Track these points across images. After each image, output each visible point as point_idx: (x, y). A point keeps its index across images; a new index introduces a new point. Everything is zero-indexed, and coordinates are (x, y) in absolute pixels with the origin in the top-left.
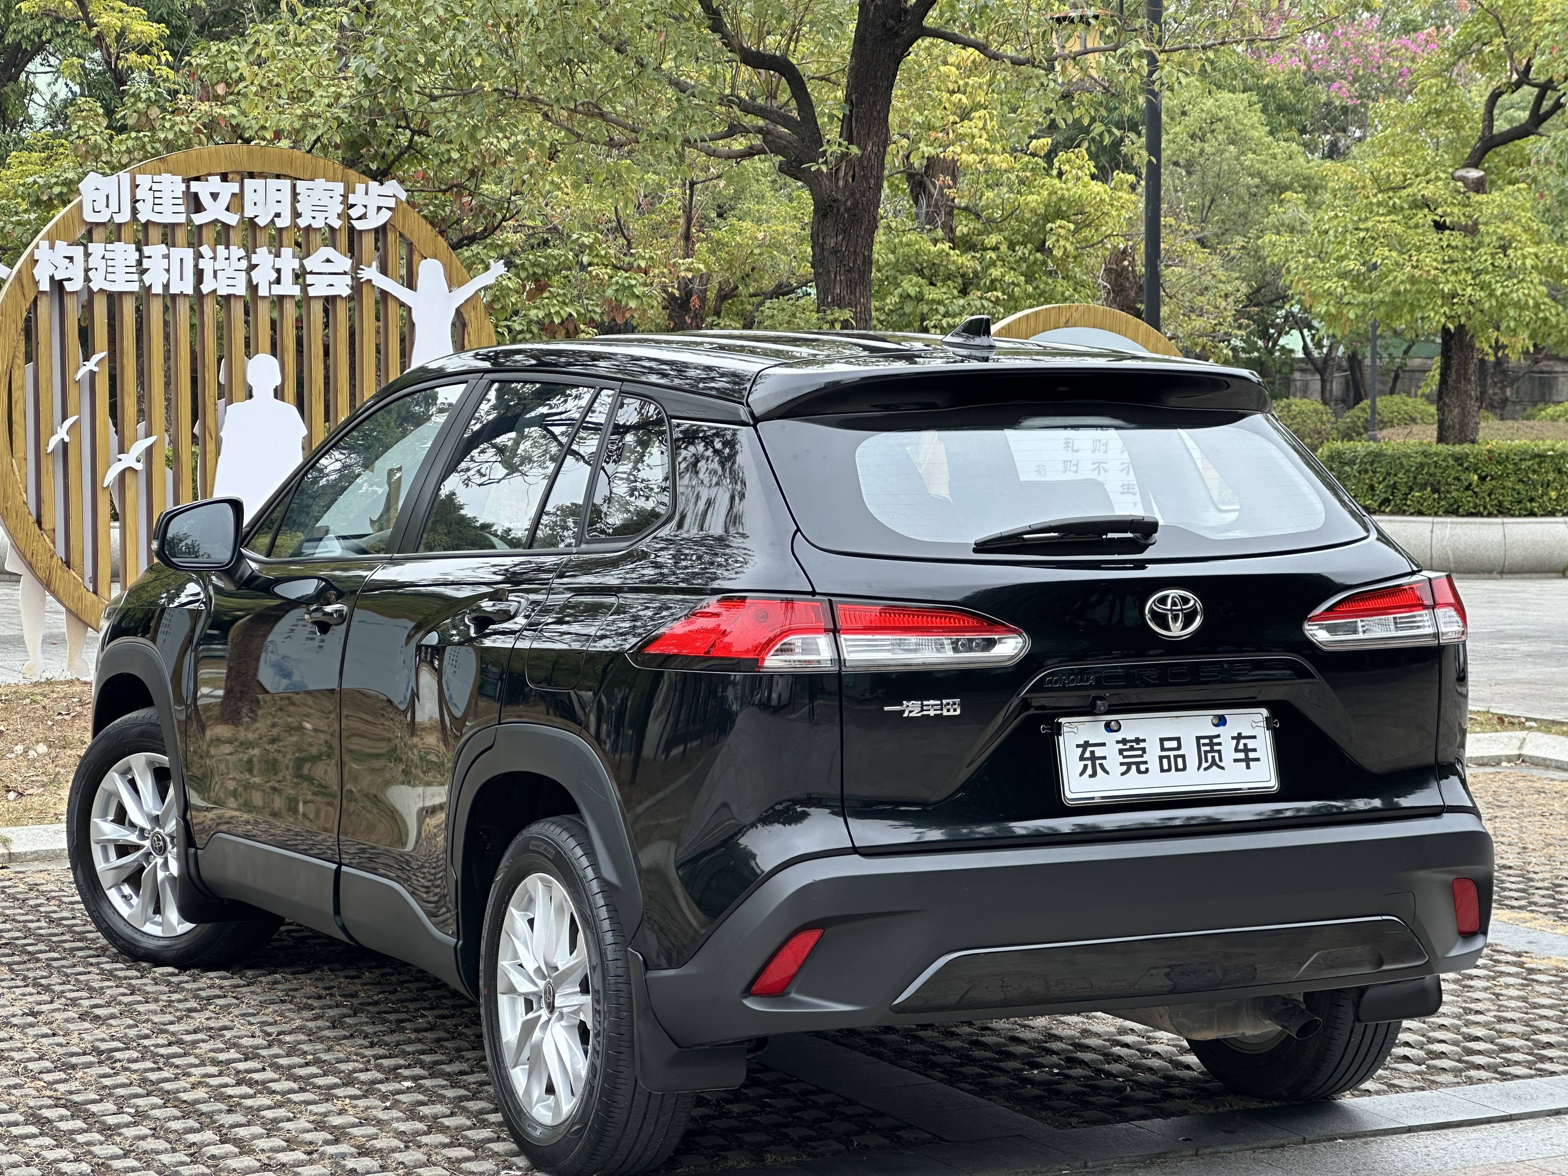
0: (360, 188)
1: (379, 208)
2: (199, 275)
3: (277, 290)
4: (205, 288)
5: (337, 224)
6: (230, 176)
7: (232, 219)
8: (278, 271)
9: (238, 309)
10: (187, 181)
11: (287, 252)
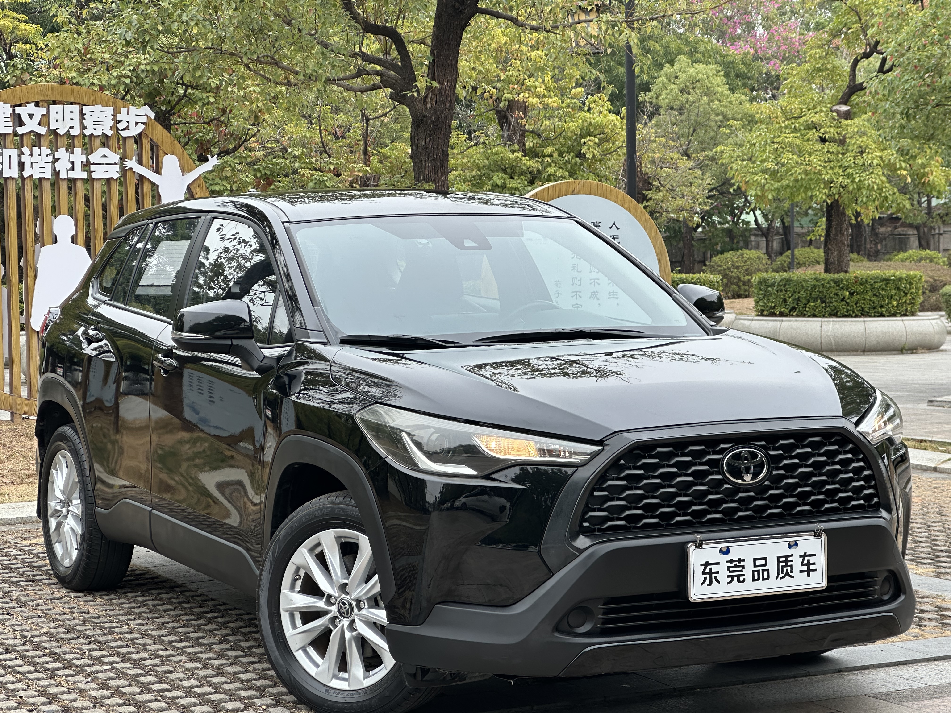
0: (124, 110)
1: (137, 123)
2: (21, 165)
3: (72, 175)
4: (26, 174)
5: (109, 133)
6: (41, 104)
7: (42, 130)
8: (73, 163)
9: (47, 187)
10: (13, 107)
11: (78, 151)
